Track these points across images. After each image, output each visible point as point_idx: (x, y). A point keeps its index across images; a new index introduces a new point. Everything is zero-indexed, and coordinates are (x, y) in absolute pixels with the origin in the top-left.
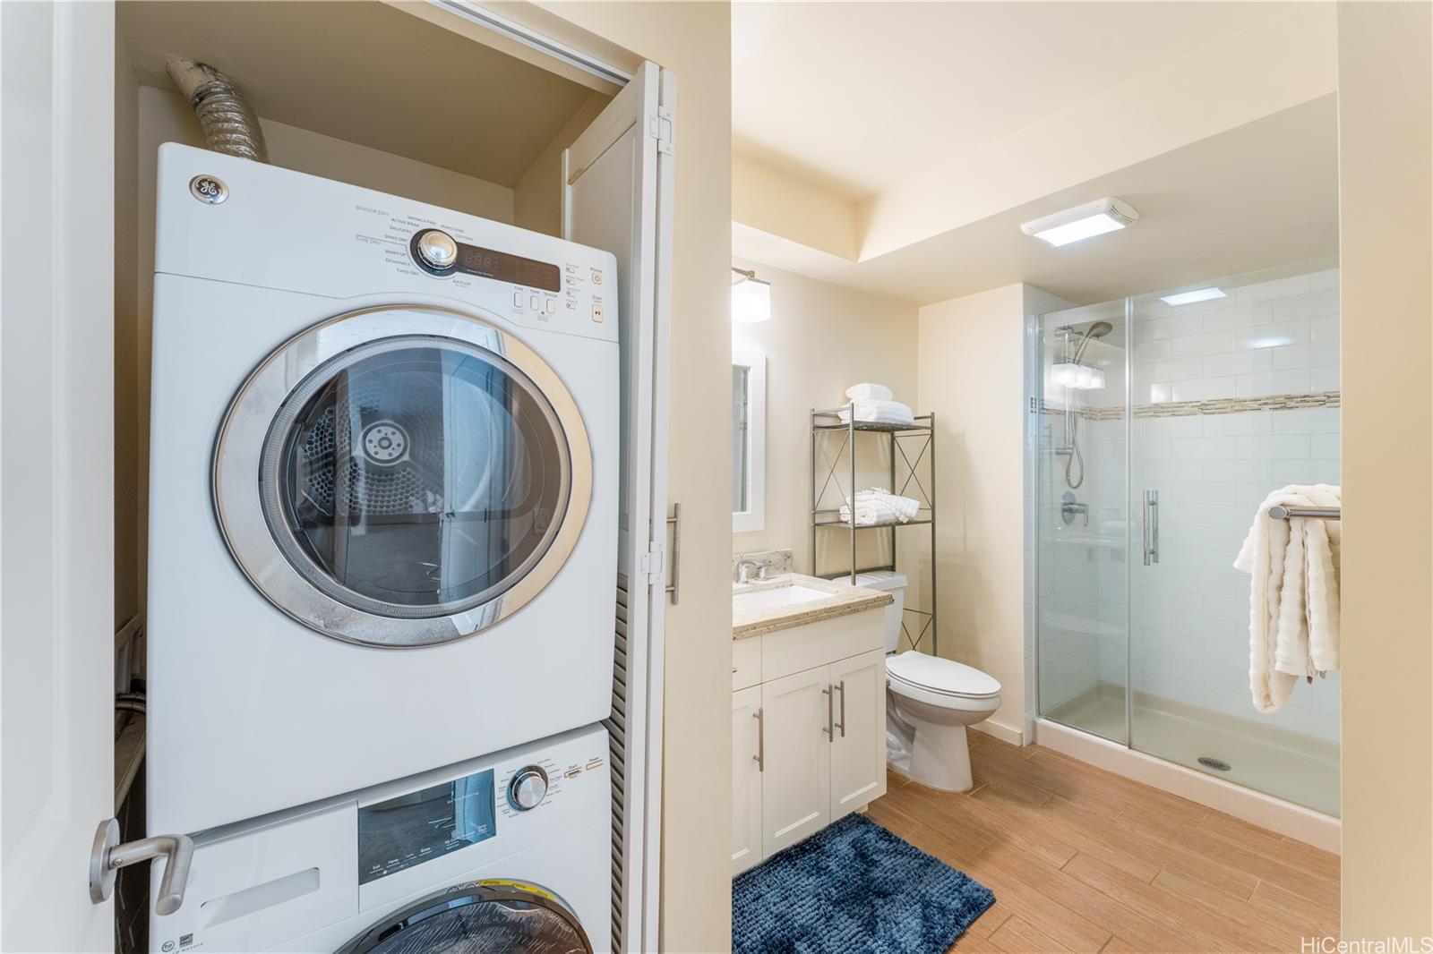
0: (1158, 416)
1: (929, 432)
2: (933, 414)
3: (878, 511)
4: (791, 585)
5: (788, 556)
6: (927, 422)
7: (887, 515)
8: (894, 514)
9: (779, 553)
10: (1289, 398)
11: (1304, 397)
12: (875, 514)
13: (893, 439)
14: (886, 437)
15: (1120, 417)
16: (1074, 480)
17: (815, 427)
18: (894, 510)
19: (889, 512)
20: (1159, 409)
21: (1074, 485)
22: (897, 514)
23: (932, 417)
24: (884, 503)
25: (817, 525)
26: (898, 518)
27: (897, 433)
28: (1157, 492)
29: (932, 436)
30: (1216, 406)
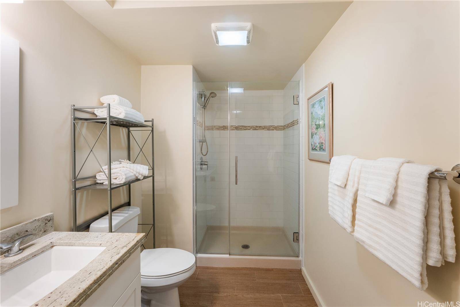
0: (224, 130)
1: (151, 129)
2: (153, 119)
3: (125, 175)
4: (52, 247)
5: (49, 220)
6: (150, 124)
7: (131, 176)
8: (135, 175)
9: (38, 220)
10: (257, 127)
11: (260, 127)
12: (124, 177)
13: (129, 132)
14: (124, 130)
15: (213, 129)
16: (204, 152)
17: (75, 119)
18: (135, 173)
19: (133, 174)
20: (225, 128)
21: (204, 154)
22: (137, 175)
23: (152, 121)
24: (128, 169)
25: (78, 189)
26: (137, 177)
27: (131, 129)
28: (237, 157)
29: (152, 131)
30: (240, 128)
